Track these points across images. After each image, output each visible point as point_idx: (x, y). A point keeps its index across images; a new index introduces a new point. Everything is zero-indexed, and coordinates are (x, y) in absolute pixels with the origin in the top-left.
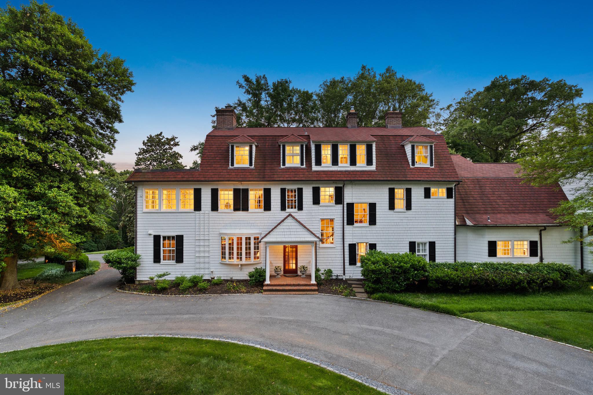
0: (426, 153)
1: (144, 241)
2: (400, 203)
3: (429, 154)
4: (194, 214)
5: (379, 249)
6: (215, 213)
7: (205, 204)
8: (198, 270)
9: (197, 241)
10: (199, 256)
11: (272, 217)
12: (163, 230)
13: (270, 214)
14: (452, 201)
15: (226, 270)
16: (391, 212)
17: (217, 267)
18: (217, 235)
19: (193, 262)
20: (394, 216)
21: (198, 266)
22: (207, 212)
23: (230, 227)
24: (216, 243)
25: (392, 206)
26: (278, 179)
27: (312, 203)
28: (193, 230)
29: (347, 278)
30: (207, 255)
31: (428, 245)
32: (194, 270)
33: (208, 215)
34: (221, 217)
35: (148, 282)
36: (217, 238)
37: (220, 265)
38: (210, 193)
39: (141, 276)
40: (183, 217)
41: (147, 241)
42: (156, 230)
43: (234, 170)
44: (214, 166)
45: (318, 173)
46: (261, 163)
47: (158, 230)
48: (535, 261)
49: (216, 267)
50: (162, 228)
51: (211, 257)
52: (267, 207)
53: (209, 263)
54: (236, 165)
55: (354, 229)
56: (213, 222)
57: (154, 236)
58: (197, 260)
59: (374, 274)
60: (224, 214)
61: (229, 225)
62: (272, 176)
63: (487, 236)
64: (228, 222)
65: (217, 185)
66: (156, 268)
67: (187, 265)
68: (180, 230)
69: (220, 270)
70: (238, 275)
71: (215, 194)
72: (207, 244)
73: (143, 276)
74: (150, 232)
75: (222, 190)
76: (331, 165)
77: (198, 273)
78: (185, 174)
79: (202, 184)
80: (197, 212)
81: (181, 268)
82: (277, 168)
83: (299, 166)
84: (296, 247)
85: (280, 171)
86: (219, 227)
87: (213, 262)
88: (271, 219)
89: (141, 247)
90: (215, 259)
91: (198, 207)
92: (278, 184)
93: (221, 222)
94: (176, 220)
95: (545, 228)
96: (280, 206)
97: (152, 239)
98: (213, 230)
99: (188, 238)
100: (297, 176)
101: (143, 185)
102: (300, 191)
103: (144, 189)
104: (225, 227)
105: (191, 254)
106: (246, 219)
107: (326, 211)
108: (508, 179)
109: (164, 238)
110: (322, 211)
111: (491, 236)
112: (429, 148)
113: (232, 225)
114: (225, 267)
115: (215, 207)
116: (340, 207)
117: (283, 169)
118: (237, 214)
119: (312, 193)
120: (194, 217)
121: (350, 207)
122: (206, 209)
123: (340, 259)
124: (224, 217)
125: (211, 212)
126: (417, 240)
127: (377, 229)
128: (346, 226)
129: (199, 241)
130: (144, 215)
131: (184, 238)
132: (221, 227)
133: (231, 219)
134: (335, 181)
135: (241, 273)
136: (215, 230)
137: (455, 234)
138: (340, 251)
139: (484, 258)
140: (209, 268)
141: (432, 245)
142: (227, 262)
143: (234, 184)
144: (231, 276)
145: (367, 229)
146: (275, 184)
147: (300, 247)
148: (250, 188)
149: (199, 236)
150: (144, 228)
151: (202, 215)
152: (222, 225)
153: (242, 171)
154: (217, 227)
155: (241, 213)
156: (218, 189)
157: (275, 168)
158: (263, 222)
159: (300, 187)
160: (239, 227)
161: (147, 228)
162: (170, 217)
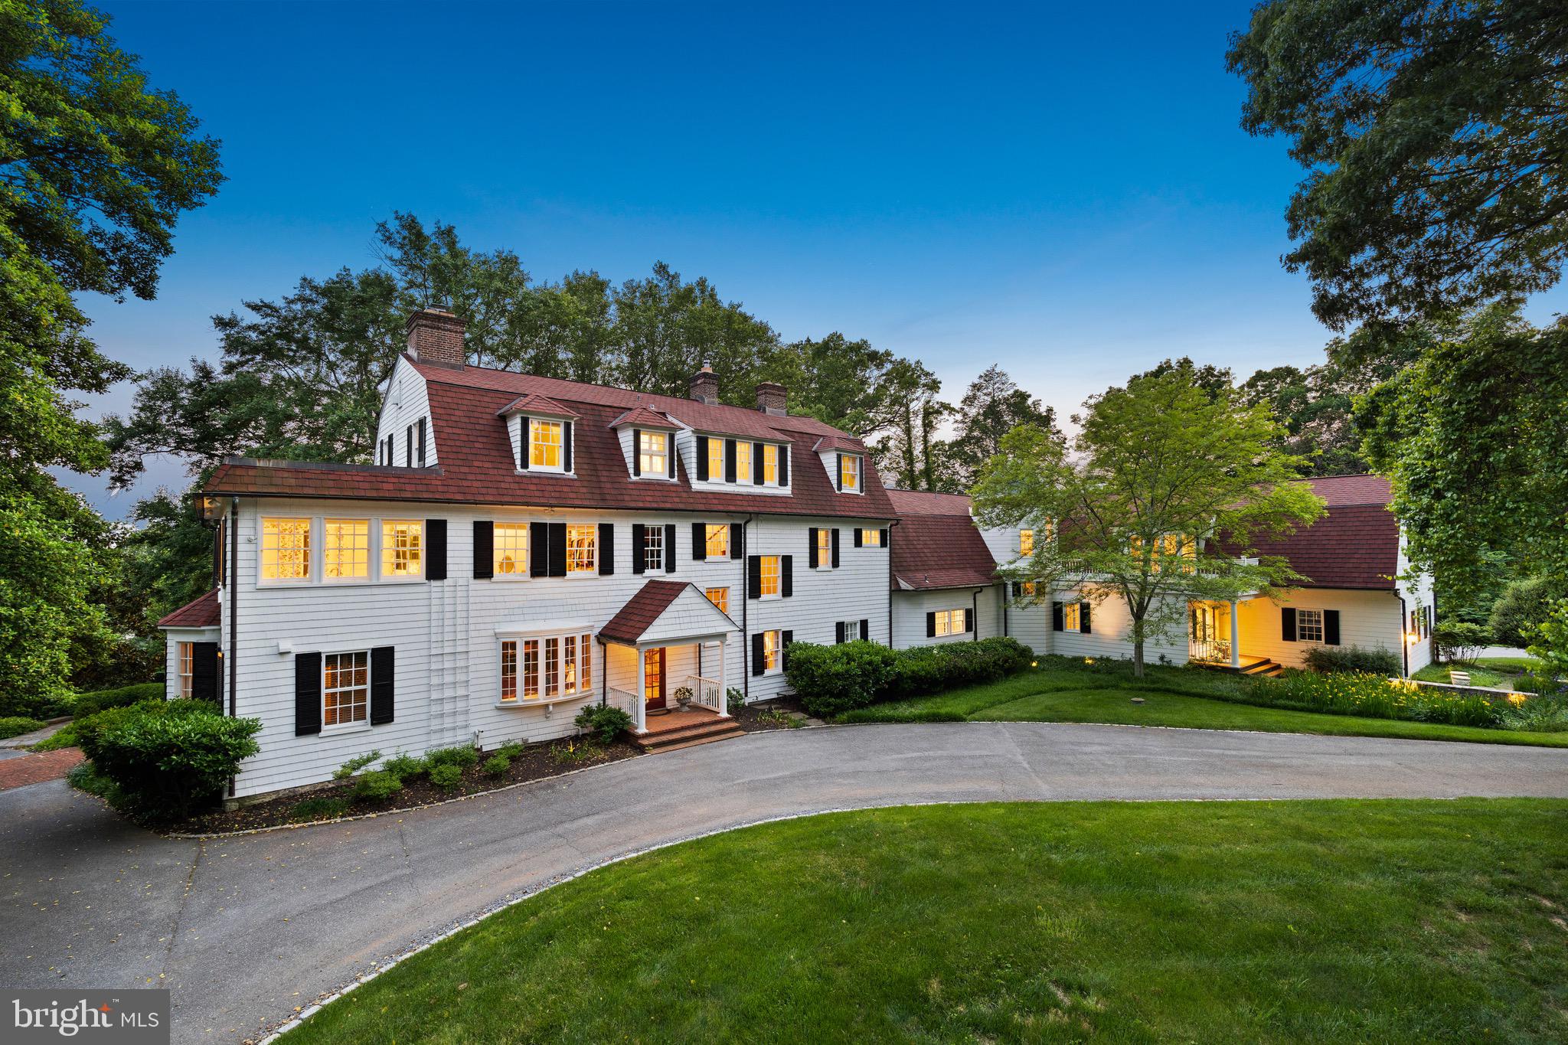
0: (854, 470)
1: (261, 676)
2: (824, 556)
3: (858, 472)
4: (425, 589)
5: (795, 639)
6: (483, 584)
7: (458, 560)
8: (434, 736)
9: (433, 659)
10: (440, 697)
11: (615, 587)
12: (330, 638)
13: (610, 582)
14: (886, 550)
15: (511, 723)
16: (812, 572)
17: (489, 720)
18: (489, 640)
19: (424, 717)
20: (817, 578)
21: (435, 724)
22: (461, 582)
23: (522, 618)
24: (487, 660)
25: (814, 562)
26: (633, 505)
27: (691, 556)
28: (422, 631)
29: (751, 700)
30: (461, 692)
31: (858, 625)
32: (424, 738)
33: (464, 588)
34: (497, 593)
35: (274, 797)
36: (487, 647)
37: (496, 713)
38: (471, 533)
39: (248, 784)
40: (391, 597)
41: (270, 675)
42: (305, 640)
43: (531, 477)
44: (476, 464)
45: (704, 496)
46: (586, 467)
47: (311, 640)
48: (969, 638)
49: (483, 721)
50: (324, 631)
51: (472, 696)
52: (607, 567)
53: (467, 712)
54: (533, 467)
55: (761, 606)
56: (479, 606)
57: (298, 656)
58: (435, 709)
59: (839, 679)
60: (506, 586)
61: (519, 611)
62: (619, 497)
63: (926, 606)
64: (516, 605)
65: (488, 512)
66: (304, 750)
67: (405, 726)
68: (383, 634)
69: (496, 726)
70: (541, 731)
71: (483, 536)
72: (461, 664)
73: (255, 782)
74: (284, 646)
75: (501, 526)
76: (724, 481)
77: (434, 743)
78: (402, 480)
79: (448, 510)
80: (434, 583)
81: (385, 737)
82: (624, 480)
83: (665, 477)
84: (662, 652)
85: (631, 486)
86: (494, 619)
87: (478, 708)
88: (614, 593)
89: (248, 694)
90: (483, 701)
91: (436, 569)
92: (628, 516)
93: (499, 606)
94: (369, 605)
95: (981, 590)
96: (631, 565)
97: (293, 665)
98: (478, 627)
99: (406, 654)
100: (669, 499)
101: (256, 505)
102: (671, 531)
103: (260, 520)
104: (508, 618)
105: (416, 696)
106: (559, 596)
107: (715, 573)
108: (928, 516)
109: (332, 659)
110: (709, 573)
111: (929, 606)
112: (858, 461)
113: (526, 611)
114: (509, 716)
115: (483, 567)
116: (738, 564)
117: (634, 483)
118: (539, 585)
119: (690, 536)
120: (425, 596)
121: (755, 562)
122: (459, 574)
123: (738, 666)
124: (506, 592)
125: (472, 581)
126: (846, 620)
127: (793, 604)
128: (748, 601)
129: (440, 658)
130: (260, 595)
131: (396, 655)
132: (499, 619)
133: (524, 598)
134: (729, 514)
135: (551, 723)
136: (482, 626)
137: (891, 606)
138: (738, 649)
139: (921, 641)
140: (466, 726)
141: (864, 624)
142: (521, 703)
143: (531, 513)
144: (524, 735)
145: (779, 605)
146: (621, 516)
147: (670, 650)
148: (569, 522)
149: (440, 645)
150: (262, 636)
151: (447, 589)
152: (502, 612)
153: (551, 482)
154: (488, 620)
155: (547, 583)
156: (492, 523)
157: (620, 480)
158: (596, 600)
159: (670, 523)
160: (544, 616)
161: (270, 635)
162: (351, 599)
